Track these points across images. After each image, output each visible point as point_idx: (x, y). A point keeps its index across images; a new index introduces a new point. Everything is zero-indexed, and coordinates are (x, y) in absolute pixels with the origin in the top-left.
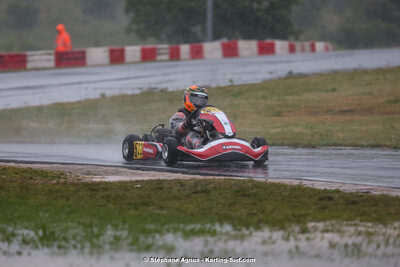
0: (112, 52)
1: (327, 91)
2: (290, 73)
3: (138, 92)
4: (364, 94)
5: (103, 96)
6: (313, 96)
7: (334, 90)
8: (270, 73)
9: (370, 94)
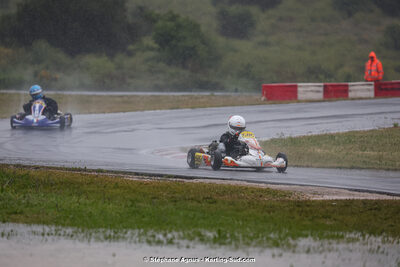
5: (396, 126)
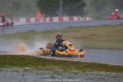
0: (27, 19)
1: (76, 32)
2: (71, 27)
3: (27, 31)
4: (84, 33)
6: (70, 33)
7: (78, 32)
8: (66, 27)
9: (86, 33)
